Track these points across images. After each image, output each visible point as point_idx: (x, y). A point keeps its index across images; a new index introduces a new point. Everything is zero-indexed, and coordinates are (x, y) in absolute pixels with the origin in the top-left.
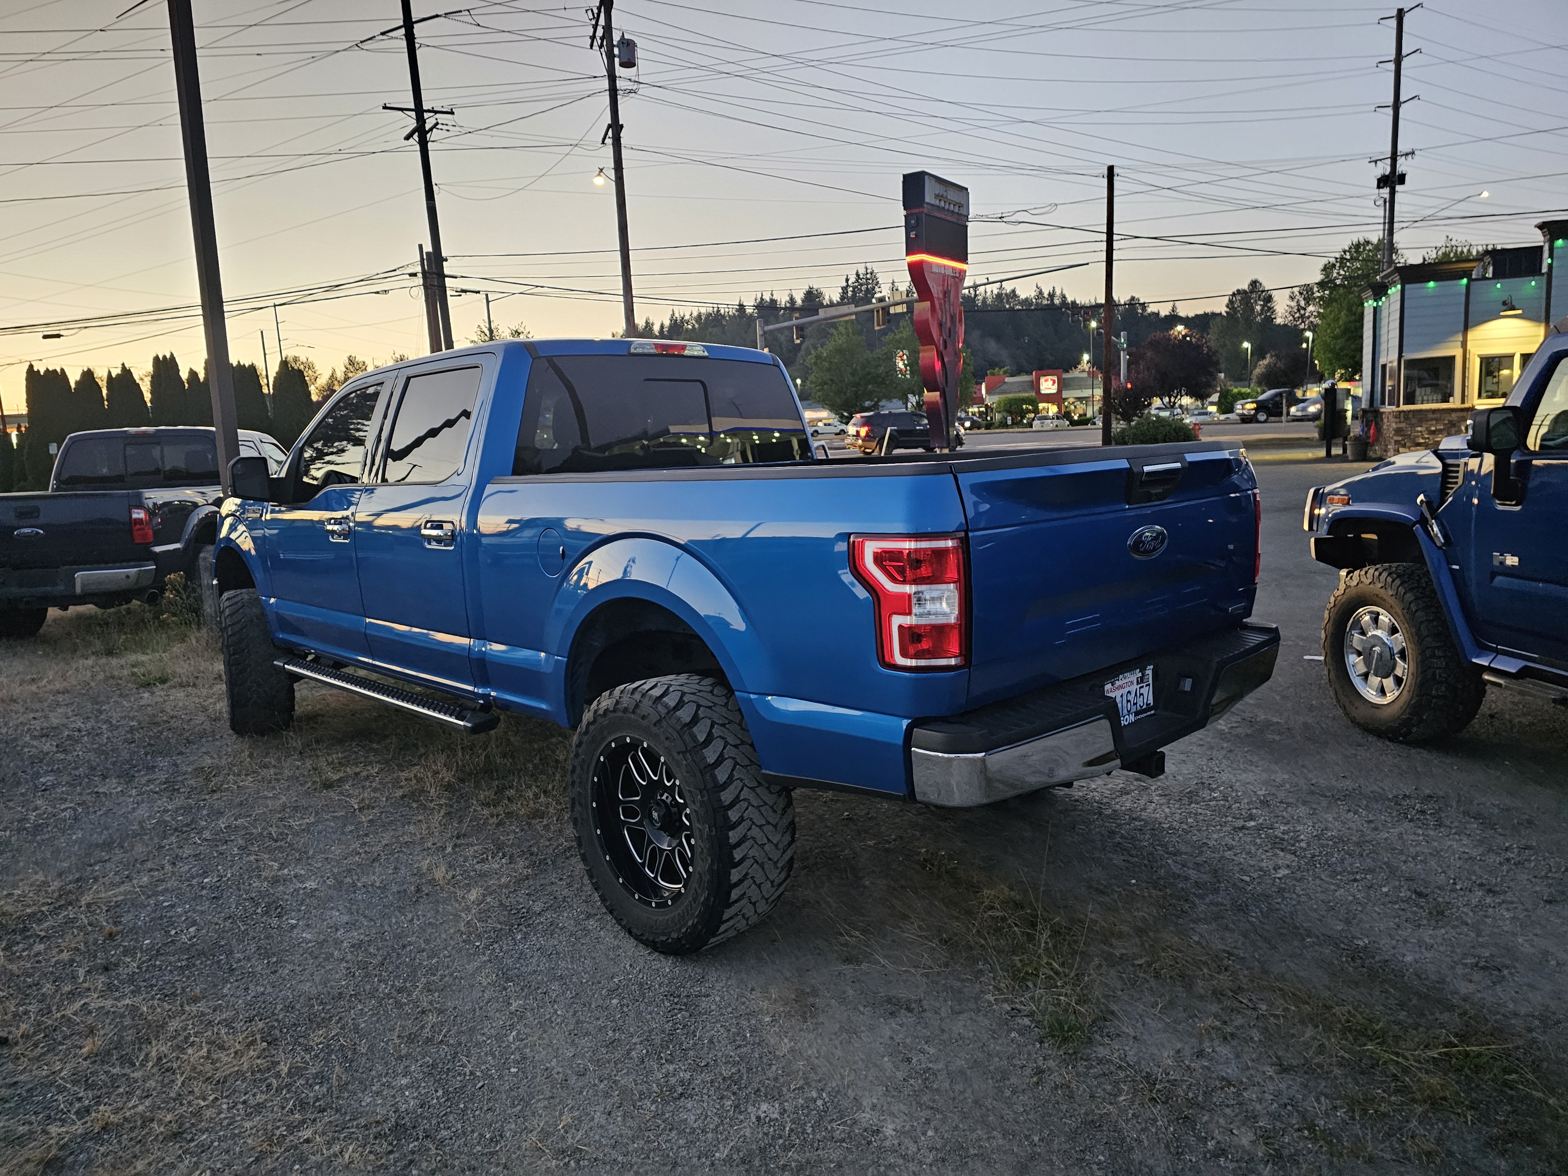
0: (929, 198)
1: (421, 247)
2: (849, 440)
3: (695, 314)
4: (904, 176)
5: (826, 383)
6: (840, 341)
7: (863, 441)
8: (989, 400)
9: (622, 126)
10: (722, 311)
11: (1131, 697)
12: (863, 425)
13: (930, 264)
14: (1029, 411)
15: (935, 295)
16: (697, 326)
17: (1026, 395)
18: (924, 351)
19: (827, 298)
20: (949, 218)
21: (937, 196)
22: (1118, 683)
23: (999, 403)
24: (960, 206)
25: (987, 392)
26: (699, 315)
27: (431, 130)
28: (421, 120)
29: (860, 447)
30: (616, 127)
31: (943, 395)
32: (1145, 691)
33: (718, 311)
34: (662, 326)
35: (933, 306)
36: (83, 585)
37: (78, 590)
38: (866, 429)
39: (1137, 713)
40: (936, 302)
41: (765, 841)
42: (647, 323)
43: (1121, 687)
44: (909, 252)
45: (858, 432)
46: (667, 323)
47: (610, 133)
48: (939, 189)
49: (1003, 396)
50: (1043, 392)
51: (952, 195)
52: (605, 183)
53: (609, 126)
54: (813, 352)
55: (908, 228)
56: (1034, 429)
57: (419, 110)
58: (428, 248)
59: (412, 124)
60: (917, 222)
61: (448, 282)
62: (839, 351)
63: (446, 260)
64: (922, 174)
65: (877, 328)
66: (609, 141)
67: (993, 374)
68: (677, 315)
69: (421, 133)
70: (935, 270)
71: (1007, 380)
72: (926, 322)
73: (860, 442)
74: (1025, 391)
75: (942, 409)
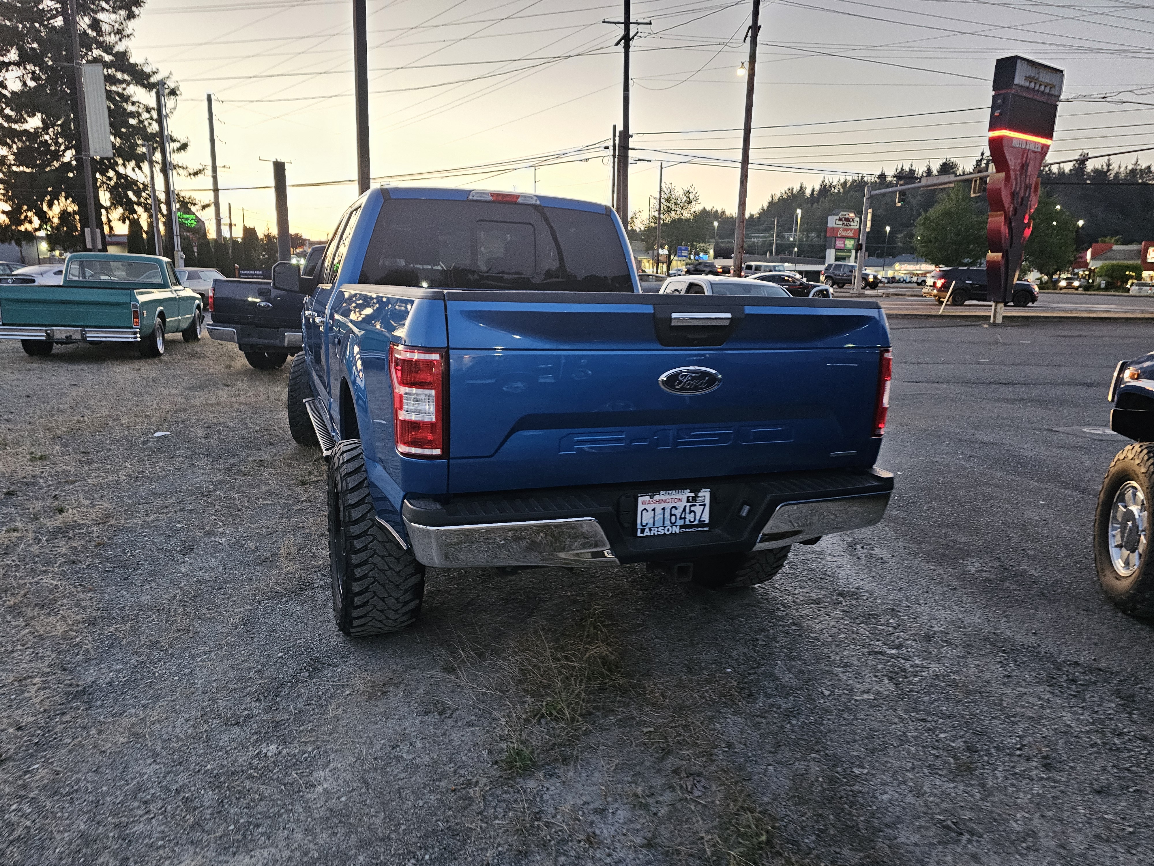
0: (1019, 79)
1: (615, 127)
2: (926, 290)
3: (842, 181)
4: (998, 61)
5: (931, 242)
6: (949, 205)
7: (938, 291)
8: (1093, 265)
9: (760, 27)
10: (865, 179)
11: (678, 513)
12: (940, 278)
13: (1011, 139)
14: (1131, 277)
15: (1012, 167)
16: (842, 190)
17: (1131, 262)
18: (993, 216)
19: (961, 169)
20: (1040, 99)
21: (1027, 78)
22: (656, 498)
23: (1102, 267)
24: (1052, 87)
25: (1093, 258)
26: (845, 183)
27: (633, 38)
28: (627, 30)
29: (935, 296)
30: (755, 28)
31: (1005, 256)
32: (698, 509)
33: (863, 178)
34: (813, 190)
35: (1008, 178)
36: (289, 341)
37: (286, 344)
38: (943, 281)
39: (681, 527)
40: (1012, 173)
41: (386, 568)
42: (801, 187)
43: (660, 502)
44: (991, 128)
45: (935, 283)
46: (817, 188)
47: (750, 34)
48: (1031, 72)
49: (1107, 262)
50: (1149, 261)
51: (1045, 77)
52: (743, 73)
53: (750, 27)
54: (923, 213)
55: (993, 108)
56: (1131, 293)
57: (627, 23)
58: (620, 128)
59: (621, 33)
60: (1003, 102)
61: (631, 153)
62: (947, 214)
63: (632, 136)
64: (1016, 58)
65: (973, 195)
66: (748, 40)
67: (1104, 242)
68: (826, 181)
69: (626, 39)
70: (1015, 144)
71: (1115, 247)
72: (999, 190)
73: (935, 292)
74: (1131, 259)
75: (1003, 269)
